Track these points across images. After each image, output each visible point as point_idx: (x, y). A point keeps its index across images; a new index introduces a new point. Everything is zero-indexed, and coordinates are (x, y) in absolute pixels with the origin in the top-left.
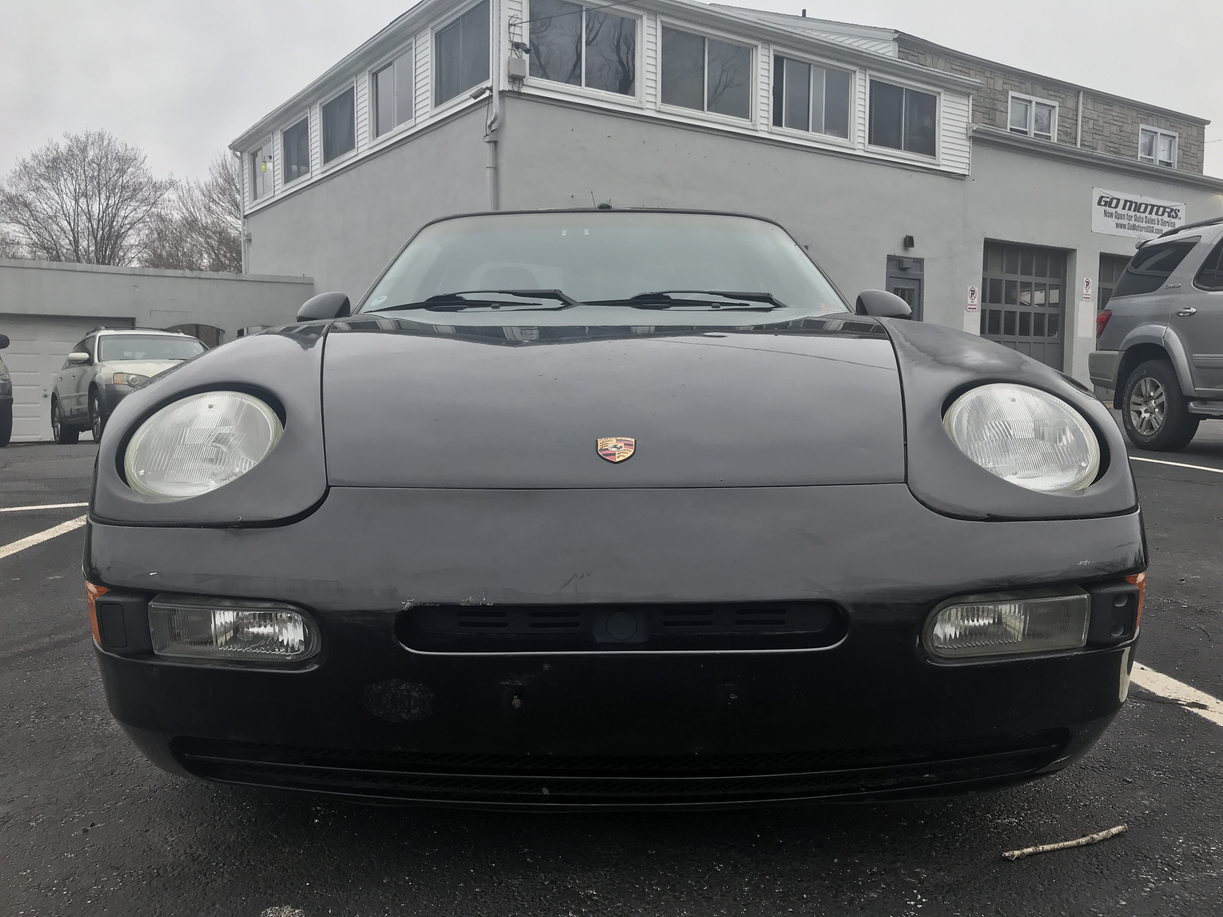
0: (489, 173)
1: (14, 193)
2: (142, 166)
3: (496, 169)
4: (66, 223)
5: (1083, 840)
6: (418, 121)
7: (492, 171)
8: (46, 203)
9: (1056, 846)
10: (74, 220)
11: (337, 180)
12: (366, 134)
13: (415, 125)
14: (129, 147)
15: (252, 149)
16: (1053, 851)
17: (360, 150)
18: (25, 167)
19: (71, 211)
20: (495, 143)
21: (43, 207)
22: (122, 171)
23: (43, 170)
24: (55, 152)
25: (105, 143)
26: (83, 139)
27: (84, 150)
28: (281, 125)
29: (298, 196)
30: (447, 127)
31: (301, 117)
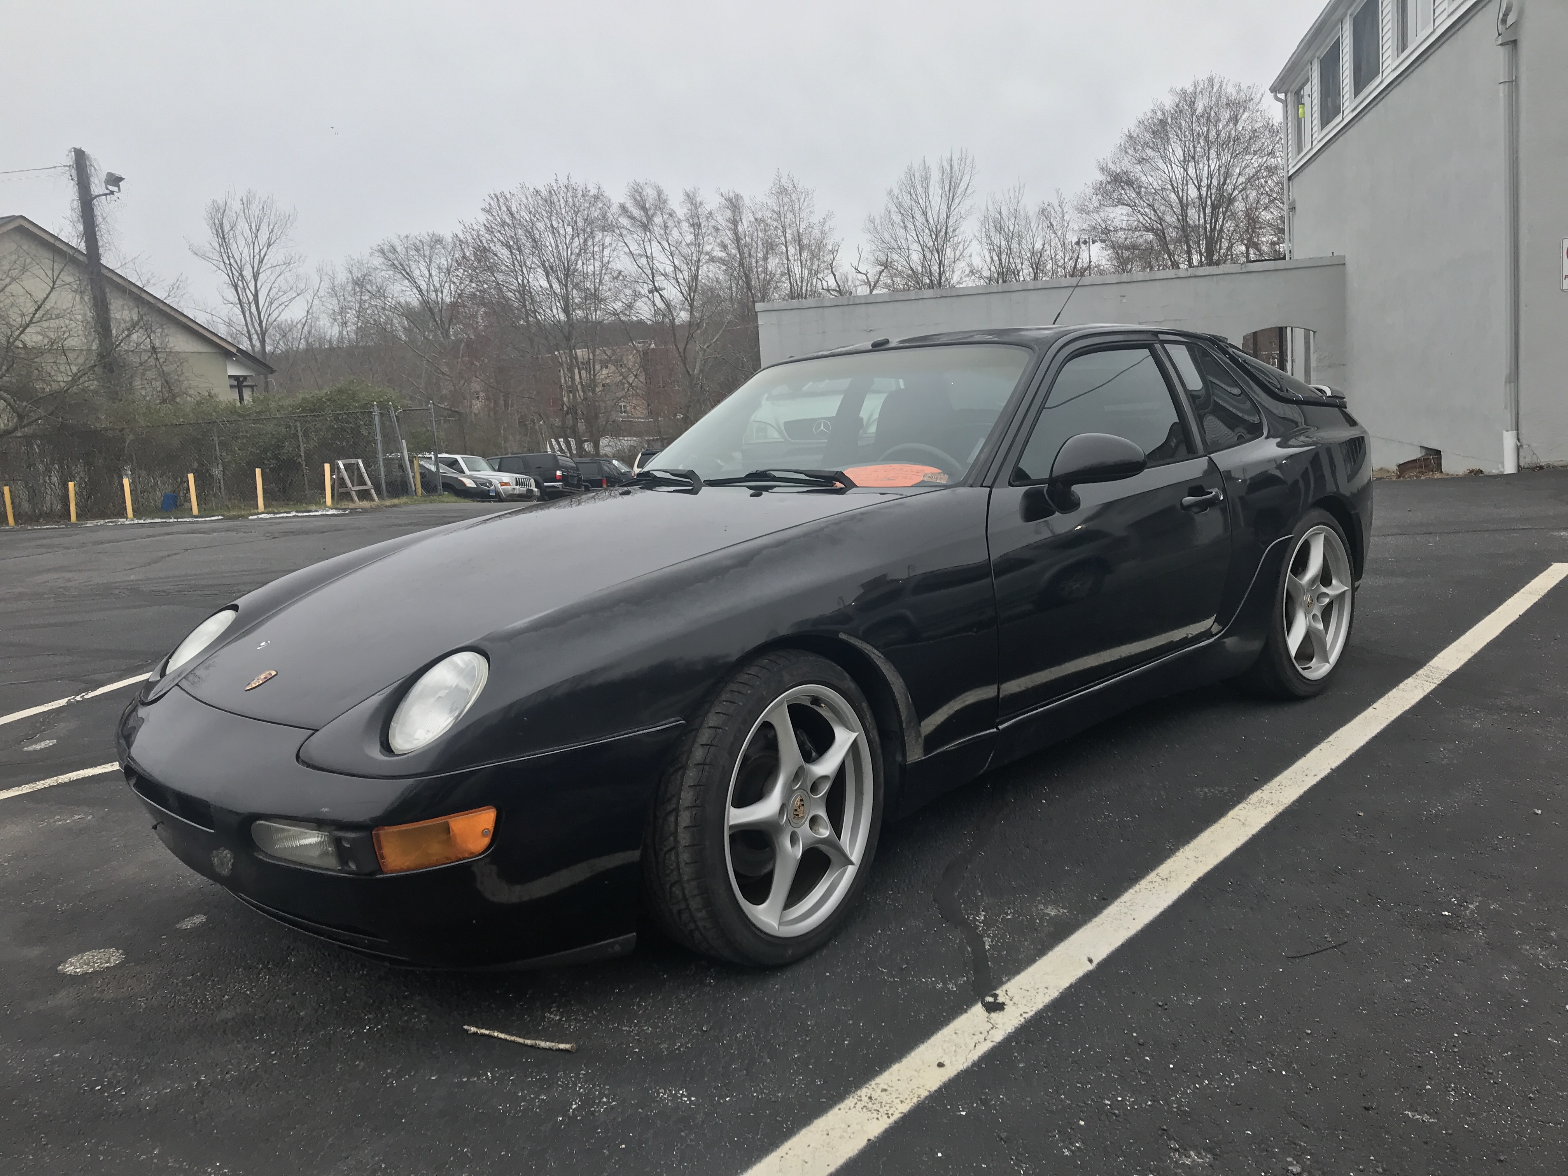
0: (1502, 92)
1: (1119, 170)
2: (1259, 106)
3: (1513, 83)
4: (1173, 196)
5: (529, 1042)
6: (1437, 23)
7: (1507, 89)
8: (1152, 176)
9: (508, 1037)
10: (1183, 190)
11: (1367, 118)
12: (1389, 52)
13: (1434, 30)
14: (1244, 86)
15: (1295, 87)
16: (506, 1040)
17: (1385, 74)
18: (1131, 137)
19: (1180, 181)
20: (1514, 43)
21: (1150, 180)
22: (1235, 120)
23: (1148, 136)
24: (1159, 113)
25: (1215, 90)
26: (1190, 89)
27: (1192, 104)
28: (1316, 51)
29: (1333, 146)
30: (1468, 27)
31: (1332, 40)
